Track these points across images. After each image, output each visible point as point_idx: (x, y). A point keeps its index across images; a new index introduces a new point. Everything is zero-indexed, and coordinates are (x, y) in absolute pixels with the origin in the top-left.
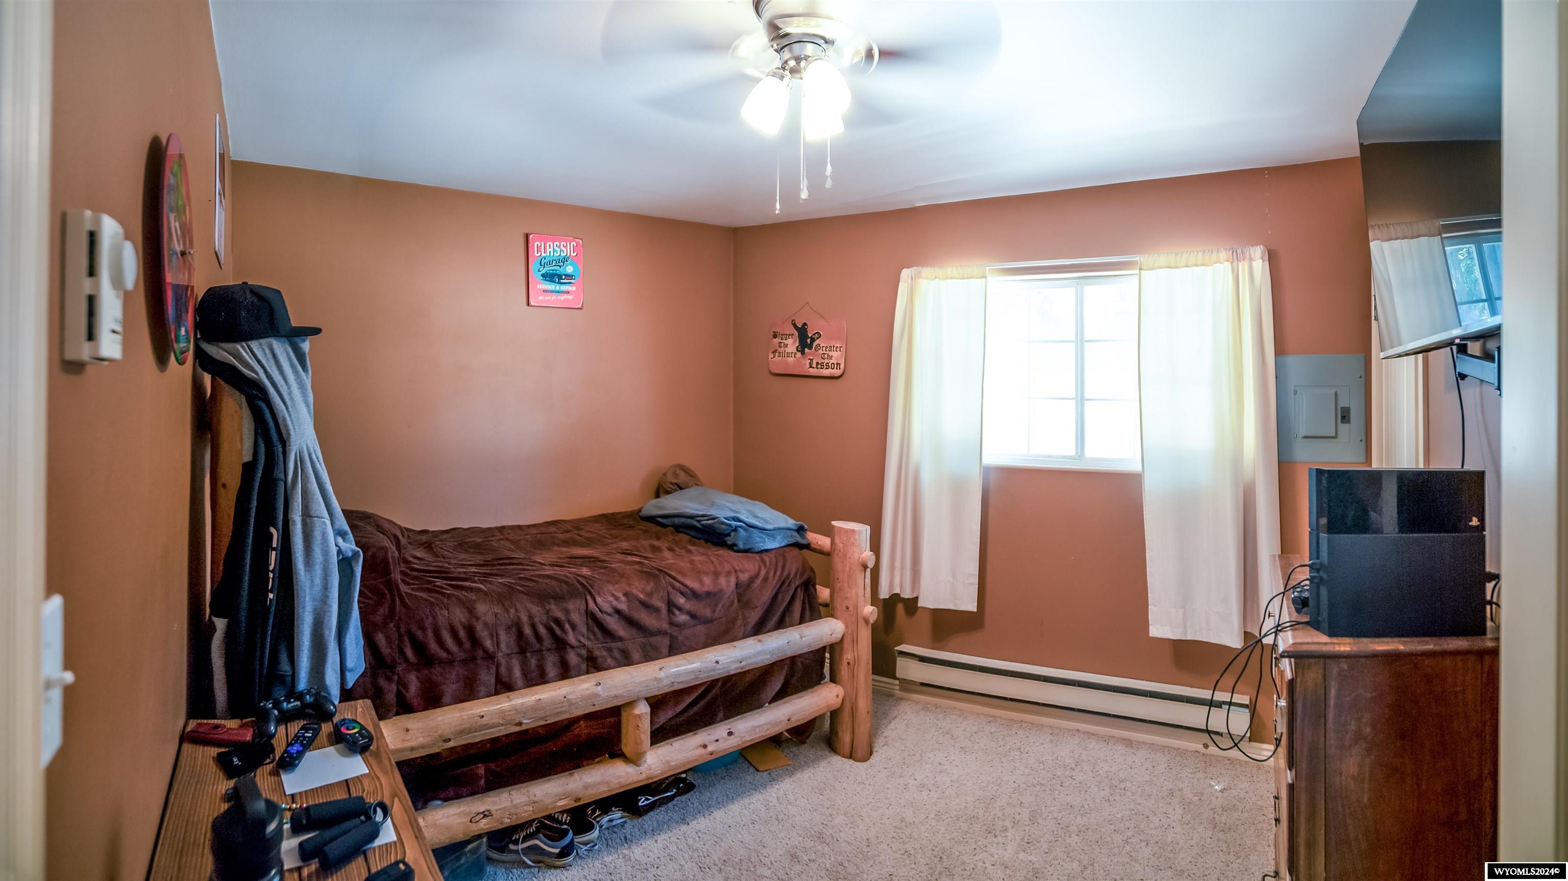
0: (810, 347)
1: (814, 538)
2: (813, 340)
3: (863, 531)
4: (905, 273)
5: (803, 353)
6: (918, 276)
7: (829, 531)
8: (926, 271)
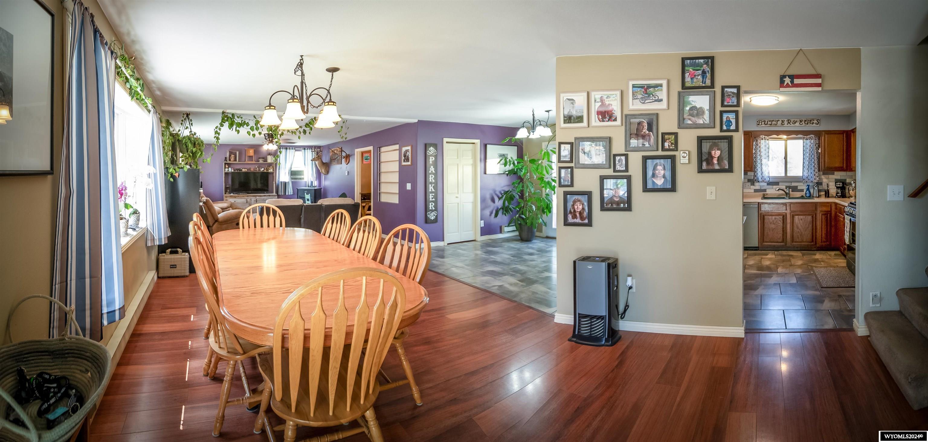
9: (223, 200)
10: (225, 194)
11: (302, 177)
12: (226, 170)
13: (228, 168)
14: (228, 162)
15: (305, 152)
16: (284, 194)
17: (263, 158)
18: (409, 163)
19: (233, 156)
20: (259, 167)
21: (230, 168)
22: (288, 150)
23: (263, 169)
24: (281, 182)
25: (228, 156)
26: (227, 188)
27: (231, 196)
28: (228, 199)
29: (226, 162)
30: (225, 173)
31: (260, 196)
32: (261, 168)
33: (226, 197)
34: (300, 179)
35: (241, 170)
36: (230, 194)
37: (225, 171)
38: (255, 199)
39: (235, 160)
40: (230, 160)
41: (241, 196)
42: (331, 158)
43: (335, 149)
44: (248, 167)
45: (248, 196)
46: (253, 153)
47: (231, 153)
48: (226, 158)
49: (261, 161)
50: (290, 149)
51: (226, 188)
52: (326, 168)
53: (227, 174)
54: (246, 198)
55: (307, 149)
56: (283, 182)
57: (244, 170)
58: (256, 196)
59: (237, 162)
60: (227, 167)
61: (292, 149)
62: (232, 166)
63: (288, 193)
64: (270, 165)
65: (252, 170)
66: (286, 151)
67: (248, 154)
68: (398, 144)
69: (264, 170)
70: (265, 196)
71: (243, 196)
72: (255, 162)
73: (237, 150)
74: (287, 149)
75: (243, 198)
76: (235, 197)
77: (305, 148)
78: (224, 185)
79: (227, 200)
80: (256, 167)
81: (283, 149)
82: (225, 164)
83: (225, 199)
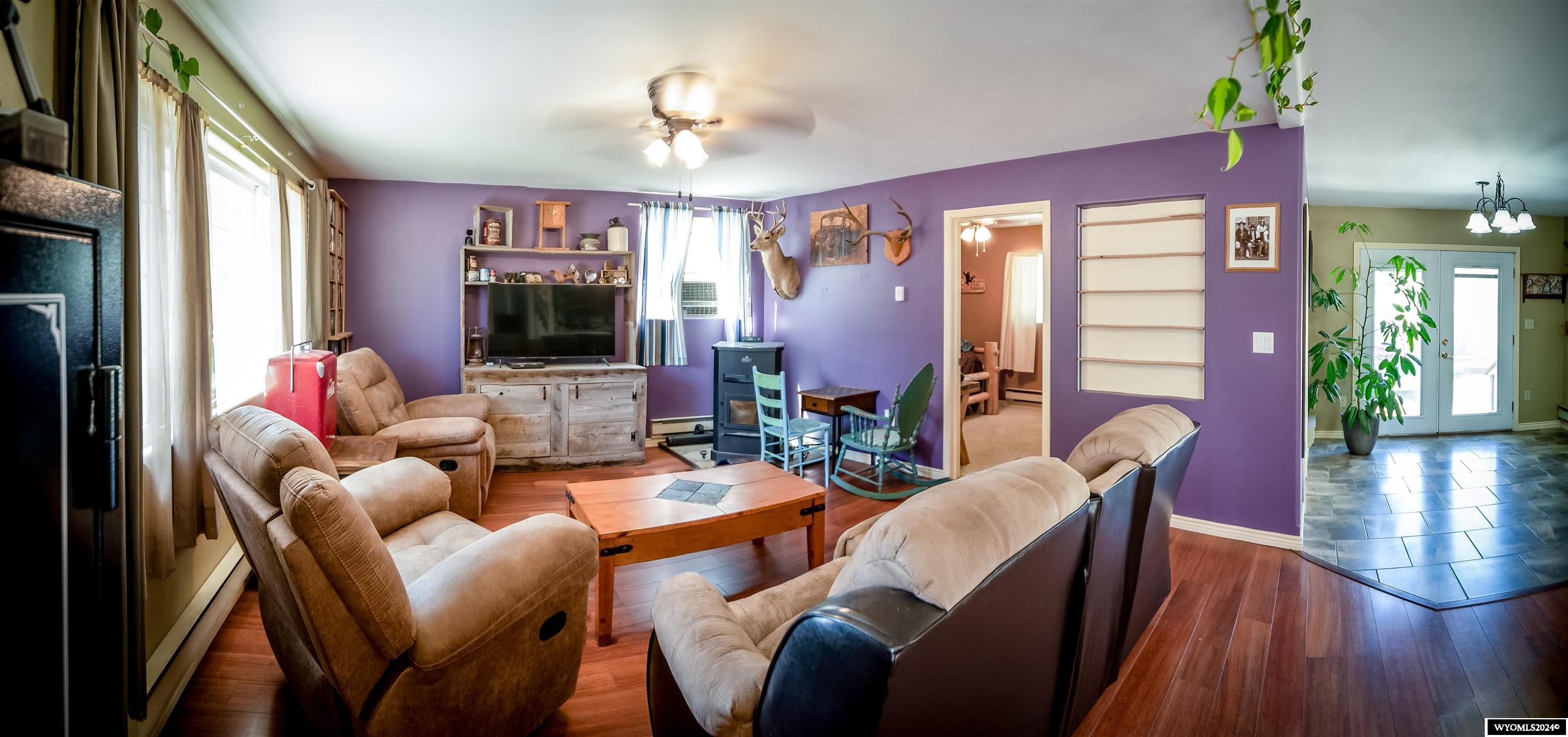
0: (971, 281)
1: (977, 349)
2: (972, 279)
3: (996, 344)
4: (1009, 254)
5: (968, 284)
6: (1012, 256)
7: (983, 346)
8: (1016, 253)
9: (459, 392)
10: (467, 363)
11: (711, 304)
12: (472, 275)
13: (477, 269)
14: (478, 247)
15: (720, 219)
16: (659, 363)
17: (596, 236)
18: (1270, 263)
19: (493, 225)
20: (581, 269)
21: (483, 271)
22: (672, 212)
23: (595, 276)
24: (651, 322)
25: (476, 225)
26: (473, 341)
27: (487, 375)
28: (476, 384)
29: (469, 247)
30: (467, 287)
31: (591, 374)
32: (590, 272)
33: (471, 377)
34: (705, 311)
35: (523, 279)
36: (484, 363)
37: (466, 279)
38: (573, 387)
39: (502, 241)
40: (483, 241)
41: (524, 375)
42: (813, 241)
43: (837, 210)
44: (545, 267)
45: (547, 375)
46: (563, 219)
47: (487, 214)
48: (470, 232)
49: (589, 247)
50: (677, 208)
51: (471, 343)
52: (793, 273)
53: (472, 291)
54: (543, 380)
55: (728, 211)
56: (656, 320)
57: (531, 279)
58: (575, 374)
59: (509, 248)
60: (473, 264)
61: (684, 208)
62: (490, 262)
63: (673, 359)
64: (615, 261)
65: (559, 278)
66: (666, 217)
67: (545, 223)
68: (1201, 197)
69: (597, 281)
70: (606, 373)
71: (532, 375)
72: (568, 251)
73: (508, 205)
74: (667, 207)
75: (532, 381)
76: (503, 378)
77: (721, 205)
78: (463, 330)
79: (472, 390)
80: (573, 267)
81: (656, 206)
82: (468, 253)
83: (465, 384)
